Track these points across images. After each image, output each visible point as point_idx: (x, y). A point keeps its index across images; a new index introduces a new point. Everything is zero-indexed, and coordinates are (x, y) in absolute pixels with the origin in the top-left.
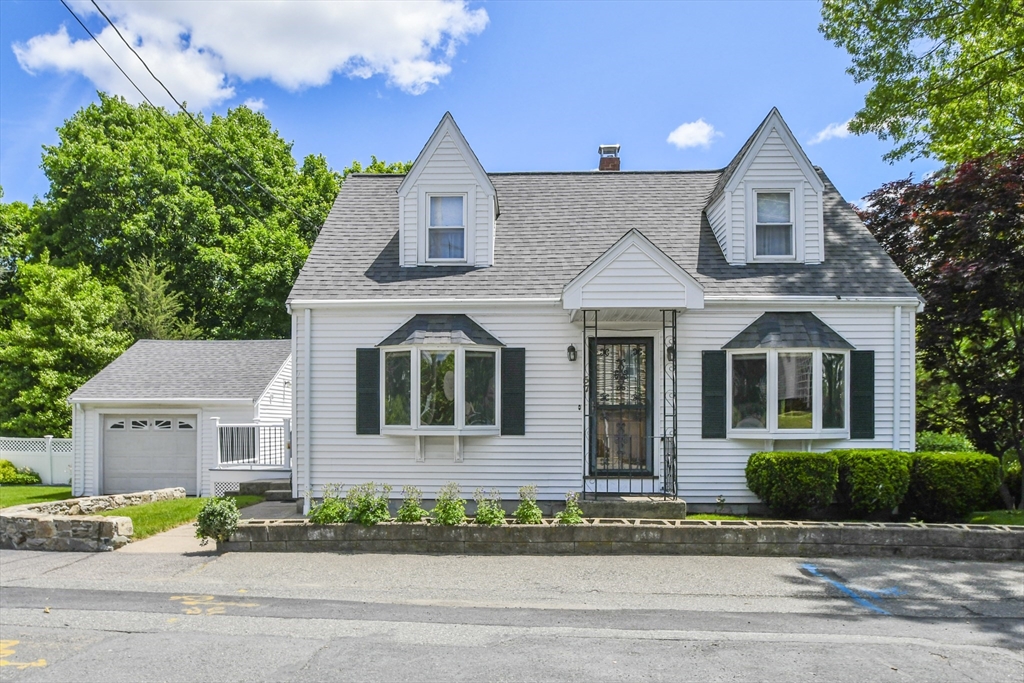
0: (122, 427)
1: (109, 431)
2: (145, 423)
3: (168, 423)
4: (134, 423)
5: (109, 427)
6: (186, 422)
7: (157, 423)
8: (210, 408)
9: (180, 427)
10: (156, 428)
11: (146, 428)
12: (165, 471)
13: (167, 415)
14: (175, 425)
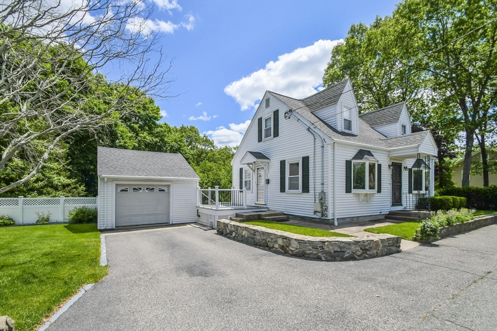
0: (127, 191)
1: (118, 193)
2: (141, 189)
3: (153, 189)
4: (134, 189)
5: (119, 191)
6: (162, 188)
7: (147, 189)
8: (177, 182)
9: (159, 191)
10: (147, 191)
11: (141, 191)
12: (151, 212)
13: (152, 185)
14: (156, 190)
